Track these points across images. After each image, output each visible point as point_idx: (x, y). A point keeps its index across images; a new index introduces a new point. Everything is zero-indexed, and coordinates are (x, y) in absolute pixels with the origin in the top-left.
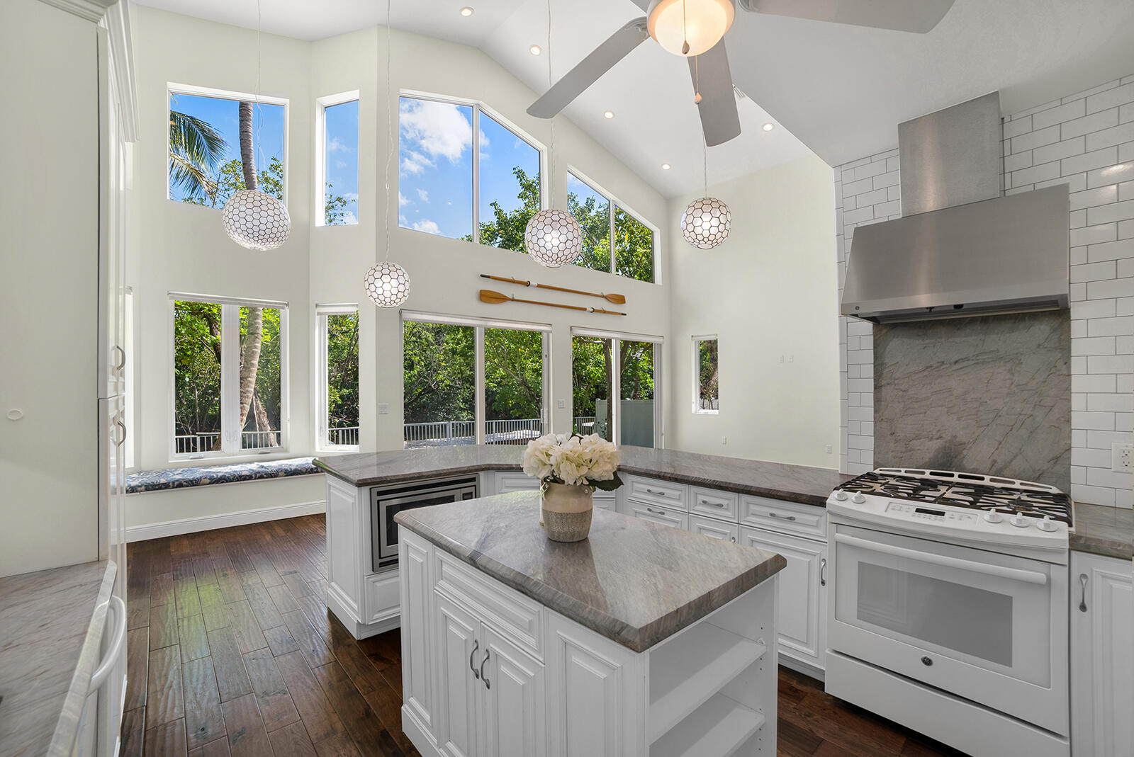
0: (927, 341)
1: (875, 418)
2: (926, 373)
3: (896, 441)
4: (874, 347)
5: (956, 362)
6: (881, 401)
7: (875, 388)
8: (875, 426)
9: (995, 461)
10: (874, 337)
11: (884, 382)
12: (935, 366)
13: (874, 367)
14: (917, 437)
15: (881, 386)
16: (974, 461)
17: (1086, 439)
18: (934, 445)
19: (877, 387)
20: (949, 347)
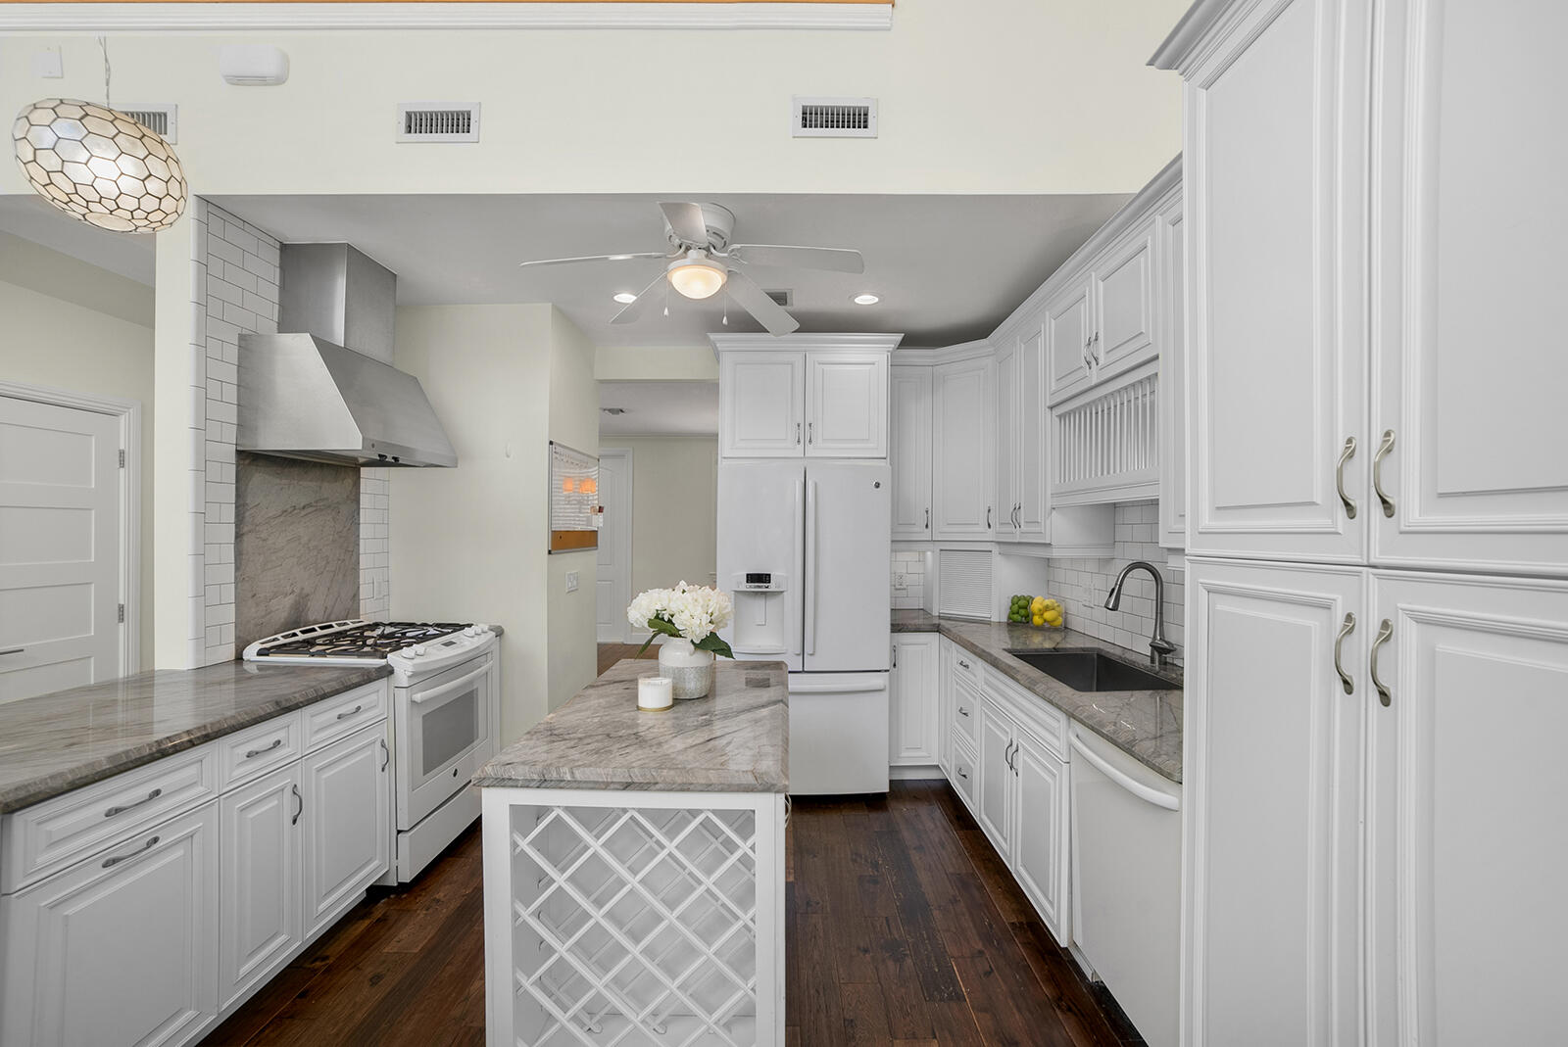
0: (284, 481)
1: (236, 578)
2: (282, 519)
3: (257, 605)
4: (237, 482)
5: (304, 508)
6: (242, 554)
7: (236, 537)
8: (236, 588)
9: (326, 608)
10: (237, 467)
11: (246, 529)
12: (289, 510)
13: (236, 507)
14: (275, 596)
15: (243, 534)
16: (315, 611)
17: (364, 577)
18: (288, 601)
19: (238, 536)
20: (299, 490)
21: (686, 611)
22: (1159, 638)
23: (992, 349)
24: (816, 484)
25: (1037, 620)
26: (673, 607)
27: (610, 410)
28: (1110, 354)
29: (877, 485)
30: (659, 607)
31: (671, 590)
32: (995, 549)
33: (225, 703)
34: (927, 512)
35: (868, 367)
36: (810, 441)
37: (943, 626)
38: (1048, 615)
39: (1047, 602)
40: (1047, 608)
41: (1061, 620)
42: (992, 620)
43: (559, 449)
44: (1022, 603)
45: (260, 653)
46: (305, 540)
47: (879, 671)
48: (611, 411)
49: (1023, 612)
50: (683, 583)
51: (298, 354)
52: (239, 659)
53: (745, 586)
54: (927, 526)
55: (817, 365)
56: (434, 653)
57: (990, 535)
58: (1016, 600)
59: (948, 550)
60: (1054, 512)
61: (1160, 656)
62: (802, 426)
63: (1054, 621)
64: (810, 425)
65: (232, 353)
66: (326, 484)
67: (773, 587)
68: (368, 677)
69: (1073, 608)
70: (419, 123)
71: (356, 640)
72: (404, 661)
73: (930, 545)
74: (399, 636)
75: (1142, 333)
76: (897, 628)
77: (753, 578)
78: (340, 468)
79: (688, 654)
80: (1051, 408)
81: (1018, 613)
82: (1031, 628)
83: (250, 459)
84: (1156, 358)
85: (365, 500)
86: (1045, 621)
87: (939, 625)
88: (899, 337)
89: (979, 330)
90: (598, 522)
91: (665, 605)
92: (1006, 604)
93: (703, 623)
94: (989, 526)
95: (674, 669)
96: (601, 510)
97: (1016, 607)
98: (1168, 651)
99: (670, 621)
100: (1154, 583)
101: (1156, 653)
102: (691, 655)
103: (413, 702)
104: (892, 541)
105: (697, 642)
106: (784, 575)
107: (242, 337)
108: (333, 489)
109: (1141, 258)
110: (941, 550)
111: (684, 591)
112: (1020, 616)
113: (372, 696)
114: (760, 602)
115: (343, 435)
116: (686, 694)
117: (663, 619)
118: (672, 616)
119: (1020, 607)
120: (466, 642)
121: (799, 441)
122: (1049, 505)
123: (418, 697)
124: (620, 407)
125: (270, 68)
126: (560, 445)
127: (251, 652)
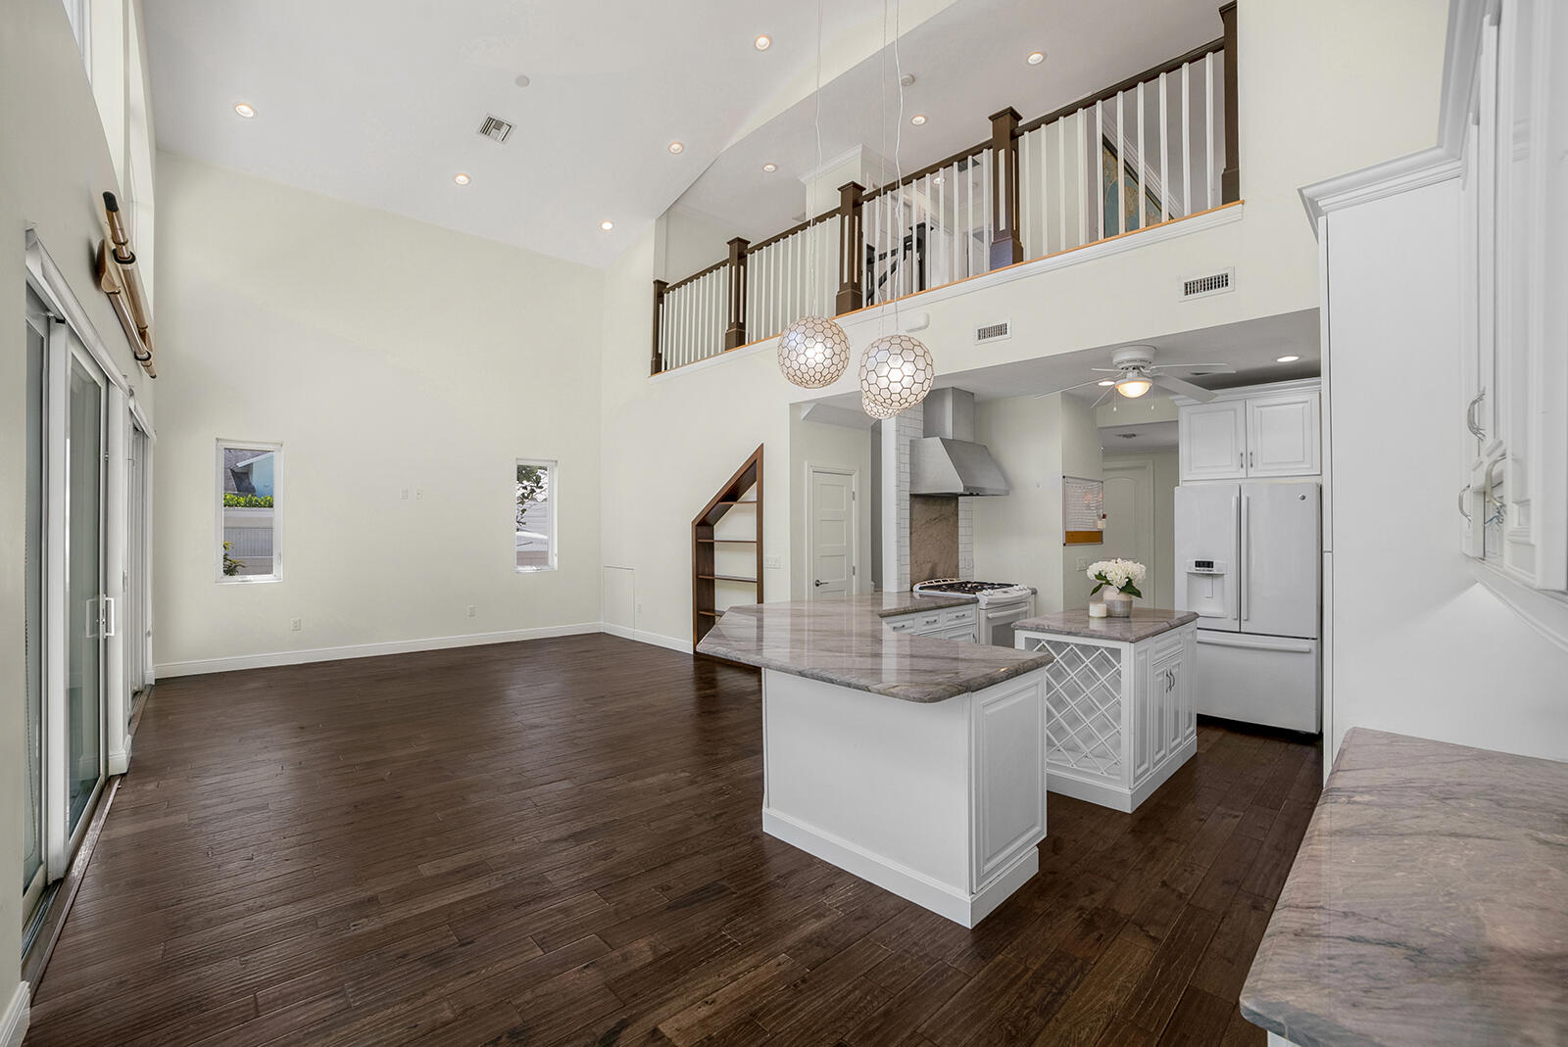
1: (910, 552)
2: (927, 525)
3: (918, 566)
4: (910, 508)
5: (934, 519)
6: (912, 541)
7: (909, 536)
8: (910, 558)
9: (945, 573)
10: (910, 501)
11: (913, 531)
12: (929, 520)
13: (909, 521)
14: (924, 563)
16: (939, 573)
17: (961, 556)
18: (929, 565)
19: (911, 533)
20: (933, 511)
24: (1248, 498)
29: (1304, 498)
33: (907, 604)
35: (1300, 405)
36: (1252, 465)
43: (1070, 480)
45: (920, 588)
46: (935, 535)
47: (1306, 638)
51: (934, 445)
52: (912, 590)
53: (1194, 569)
55: (1256, 409)
56: (998, 595)
62: (1244, 454)
64: (1251, 454)
65: (908, 448)
66: (943, 508)
67: (1215, 571)
68: (968, 602)
70: (984, 334)
71: (961, 587)
72: (984, 596)
74: (980, 586)
77: (1199, 564)
78: (952, 498)
79: (1116, 593)
83: (914, 496)
85: (961, 514)
90: (1101, 525)
95: (1108, 600)
96: (1104, 516)
99: (1106, 577)
102: (1118, 594)
103: (988, 618)
105: (1121, 588)
106: (1224, 562)
107: (911, 441)
108: (948, 509)
111: (1116, 563)
113: (969, 610)
114: (1207, 582)
115: (954, 484)
116: (1115, 612)
117: (1103, 576)
118: (1107, 575)
120: (1013, 593)
121: (1241, 466)
123: (990, 615)
124: (1132, 433)
125: (922, 323)
126: (1071, 478)
127: (916, 588)
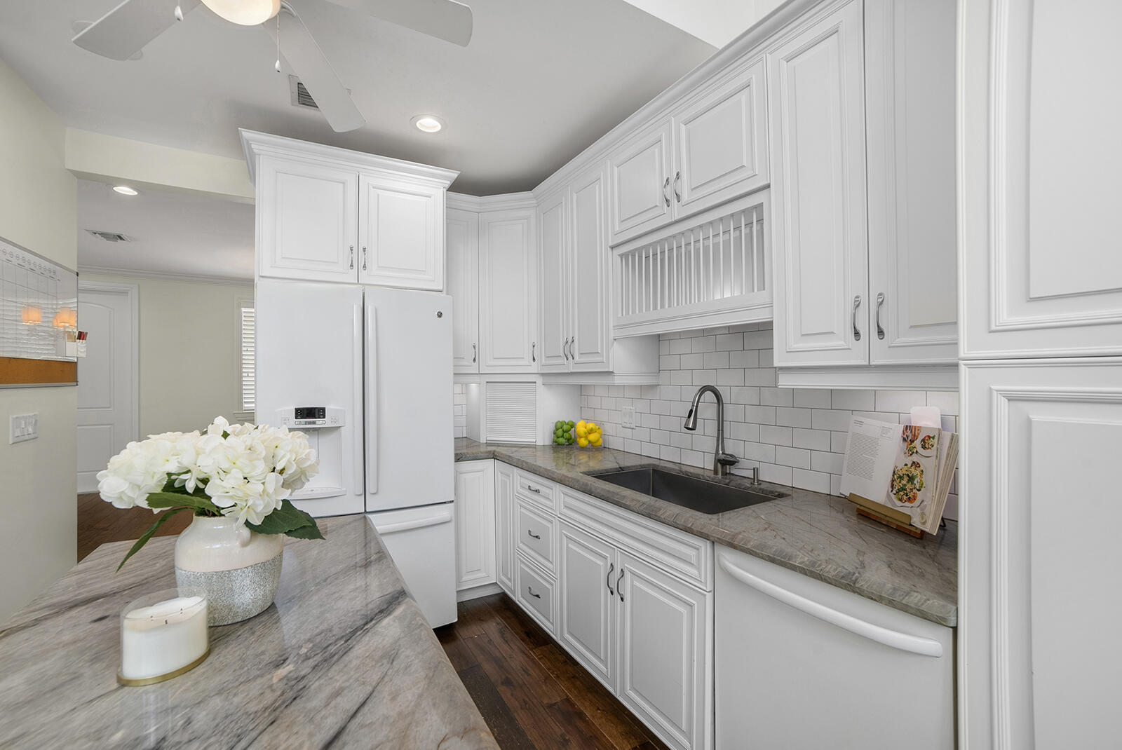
21: (234, 471)
22: (721, 452)
23: (535, 202)
24: (376, 310)
25: (583, 442)
26: (206, 466)
27: (103, 235)
28: (694, 191)
29: (440, 315)
30: (173, 468)
31: (197, 433)
32: (539, 380)
34: (474, 347)
35: (425, 199)
36: (364, 266)
37: (499, 452)
38: (592, 437)
39: (591, 425)
40: (591, 432)
41: (601, 441)
42: (537, 444)
44: (565, 427)
47: (445, 503)
48: (105, 235)
49: (566, 435)
50: (221, 422)
53: (293, 422)
54: (474, 360)
55: (371, 189)
57: (534, 368)
58: (559, 425)
59: (493, 382)
60: (615, 343)
61: (722, 468)
62: (355, 249)
63: (598, 441)
64: (364, 250)
67: (328, 422)
69: (609, 429)
73: (477, 378)
75: (744, 166)
76: (459, 458)
77: (303, 414)
79: (238, 543)
80: (612, 248)
81: (562, 436)
82: (577, 448)
84: (768, 186)
86: (590, 442)
87: (494, 451)
88: (454, 175)
89: (526, 183)
91: (187, 462)
92: (550, 428)
93: (271, 489)
94: (534, 359)
95: (209, 577)
96: (81, 336)
97: (560, 432)
98: (732, 463)
99: (199, 491)
100: (716, 405)
101: (719, 465)
102: (245, 544)
104: (455, 374)
105: (257, 522)
106: (342, 409)
109: (743, 96)
110: (487, 382)
111: (225, 435)
112: (565, 440)
116: (236, 614)
117: (182, 490)
118: (205, 481)
119: (564, 432)
121: (352, 266)
122: (611, 337)
124: (118, 232)
